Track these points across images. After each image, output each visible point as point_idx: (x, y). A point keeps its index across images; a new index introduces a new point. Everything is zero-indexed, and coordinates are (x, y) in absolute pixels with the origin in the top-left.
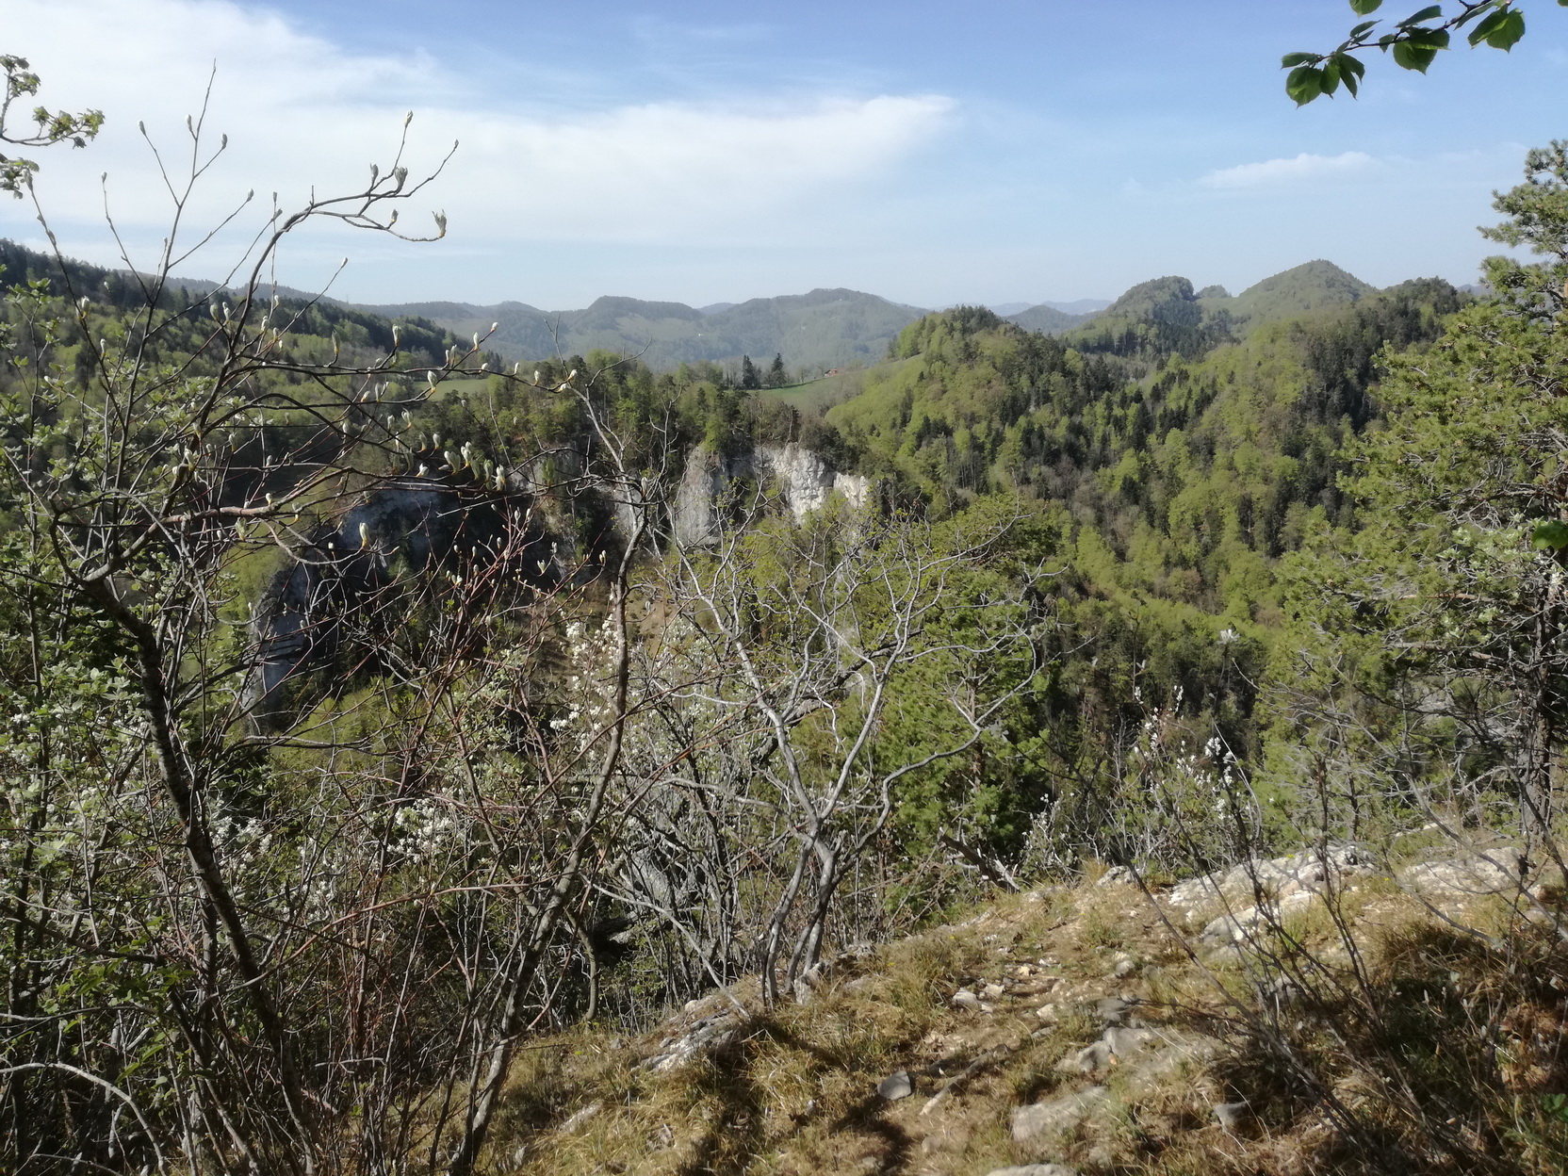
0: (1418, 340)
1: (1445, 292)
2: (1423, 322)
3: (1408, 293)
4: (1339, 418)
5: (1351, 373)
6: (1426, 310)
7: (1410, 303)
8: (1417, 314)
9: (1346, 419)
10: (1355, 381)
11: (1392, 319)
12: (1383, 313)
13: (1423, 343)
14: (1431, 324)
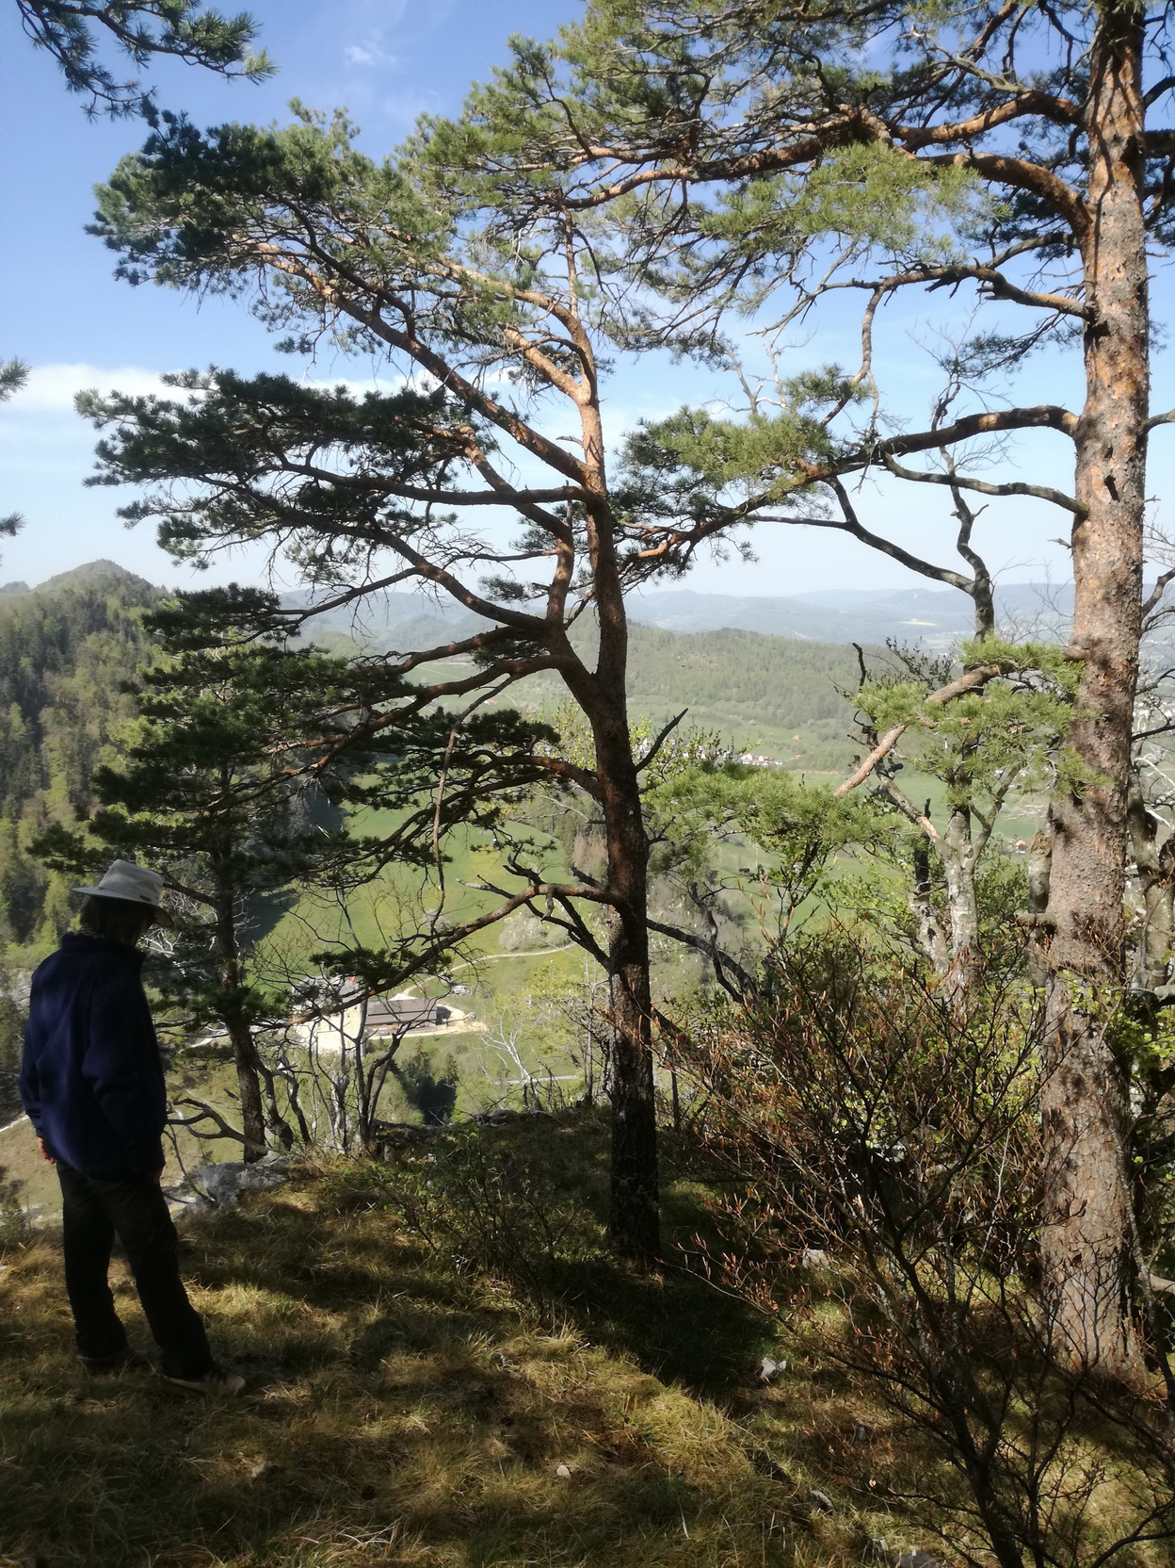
0: (99, 630)
1: (138, 588)
2: (110, 615)
3: (97, 586)
4: (8, 707)
5: (25, 662)
6: (113, 603)
7: (99, 596)
8: (104, 607)
9: (15, 708)
10: (30, 671)
11: (75, 610)
12: (67, 606)
13: (104, 634)
14: (117, 616)
